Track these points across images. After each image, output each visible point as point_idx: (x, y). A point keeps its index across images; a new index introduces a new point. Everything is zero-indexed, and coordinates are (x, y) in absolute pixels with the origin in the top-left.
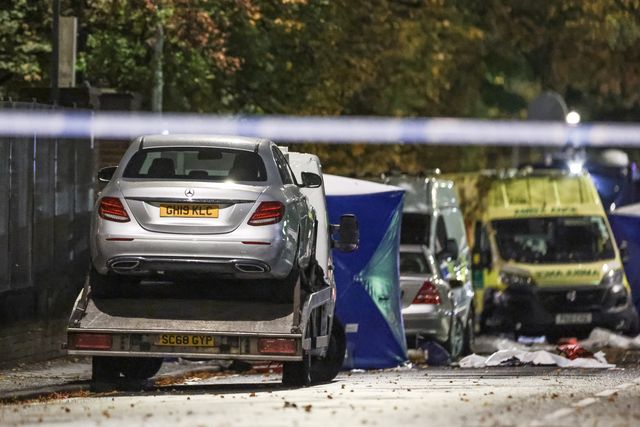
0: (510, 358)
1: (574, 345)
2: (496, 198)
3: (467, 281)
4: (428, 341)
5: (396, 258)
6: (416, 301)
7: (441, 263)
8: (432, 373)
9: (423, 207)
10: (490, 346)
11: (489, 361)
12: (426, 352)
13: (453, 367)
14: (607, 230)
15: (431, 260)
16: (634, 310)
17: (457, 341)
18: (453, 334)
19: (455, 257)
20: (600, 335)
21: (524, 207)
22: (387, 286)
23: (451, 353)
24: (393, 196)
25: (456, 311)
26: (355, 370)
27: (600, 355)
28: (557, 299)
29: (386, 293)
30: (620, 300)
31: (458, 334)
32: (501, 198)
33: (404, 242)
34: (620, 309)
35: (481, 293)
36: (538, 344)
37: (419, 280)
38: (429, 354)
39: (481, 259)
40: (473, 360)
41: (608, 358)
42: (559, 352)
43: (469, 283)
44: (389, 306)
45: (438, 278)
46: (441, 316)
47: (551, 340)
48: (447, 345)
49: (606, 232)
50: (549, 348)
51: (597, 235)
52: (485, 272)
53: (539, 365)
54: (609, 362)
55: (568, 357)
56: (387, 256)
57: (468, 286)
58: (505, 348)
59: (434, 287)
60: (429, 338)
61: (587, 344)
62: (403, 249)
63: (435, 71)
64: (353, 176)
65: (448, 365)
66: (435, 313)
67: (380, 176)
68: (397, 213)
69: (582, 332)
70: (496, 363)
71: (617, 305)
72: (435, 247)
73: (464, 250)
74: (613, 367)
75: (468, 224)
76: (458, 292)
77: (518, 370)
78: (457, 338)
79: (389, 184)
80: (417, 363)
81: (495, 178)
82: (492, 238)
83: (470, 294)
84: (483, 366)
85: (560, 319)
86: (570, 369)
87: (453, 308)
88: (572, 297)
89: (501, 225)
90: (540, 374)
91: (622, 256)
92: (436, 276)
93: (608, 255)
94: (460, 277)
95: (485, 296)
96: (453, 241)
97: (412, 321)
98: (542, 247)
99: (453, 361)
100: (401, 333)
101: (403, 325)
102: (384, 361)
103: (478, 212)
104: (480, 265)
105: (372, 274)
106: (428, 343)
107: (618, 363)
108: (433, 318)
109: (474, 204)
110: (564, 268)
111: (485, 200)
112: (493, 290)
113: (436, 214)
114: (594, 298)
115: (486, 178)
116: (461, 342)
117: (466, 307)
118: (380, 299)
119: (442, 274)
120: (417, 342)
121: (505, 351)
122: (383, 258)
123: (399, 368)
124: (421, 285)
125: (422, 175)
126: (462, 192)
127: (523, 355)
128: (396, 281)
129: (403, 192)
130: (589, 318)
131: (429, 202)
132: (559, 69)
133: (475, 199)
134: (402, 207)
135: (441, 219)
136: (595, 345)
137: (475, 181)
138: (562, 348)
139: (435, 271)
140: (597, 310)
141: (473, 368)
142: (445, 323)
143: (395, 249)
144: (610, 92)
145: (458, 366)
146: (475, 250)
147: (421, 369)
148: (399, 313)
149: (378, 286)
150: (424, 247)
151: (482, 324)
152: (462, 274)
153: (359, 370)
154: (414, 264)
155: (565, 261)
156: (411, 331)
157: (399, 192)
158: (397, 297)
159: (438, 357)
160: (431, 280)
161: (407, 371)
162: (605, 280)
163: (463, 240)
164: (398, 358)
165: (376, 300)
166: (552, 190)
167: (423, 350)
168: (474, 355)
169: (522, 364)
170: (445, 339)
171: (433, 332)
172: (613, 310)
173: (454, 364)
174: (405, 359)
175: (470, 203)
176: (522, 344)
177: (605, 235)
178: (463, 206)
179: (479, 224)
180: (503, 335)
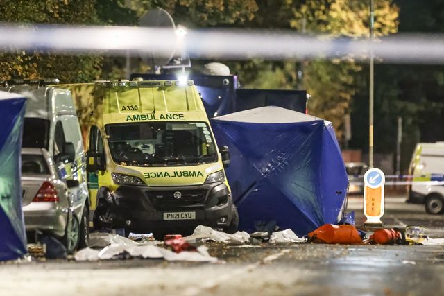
0: (122, 251)
1: (179, 240)
2: (110, 106)
3: (83, 181)
4: (47, 236)
5: (18, 161)
6: (36, 200)
7: (59, 165)
8: (50, 265)
9: (43, 113)
10: (103, 241)
11: (102, 254)
12: (45, 246)
13: (69, 260)
14: (211, 135)
15: (50, 161)
16: (234, 207)
17: (73, 236)
18: (69, 230)
19: (71, 159)
20: (203, 231)
21: (136, 113)
22: (9, 186)
23: (66, 246)
24: (15, 103)
25: (72, 209)
27: (203, 249)
28: (166, 197)
29: (8, 192)
30: (222, 200)
31: (74, 230)
32: (116, 107)
33: (25, 145)
34: (222, 207)
35: (95, 192)
36: (146, 239)
37: (40, 180)
38: (48, 248)
39: (95, 161)
40: (86, 253)
41: (211, 252)
42: (166, 246)
43: (85, 183)
44: (11, 204)
45: (57, 179)
46: (59, 213)
47: (159, 236)
48: (64, 240)
49: (208, 136)
50: (157, 242)
51: (202, 140)
52: (100, 172)
53: (148, 258)
54: (211, 256)
55: (174, 251)
56: (9, 157)
57: (83, 185)
58: (116, 243)
59: (52, 187)
60: (48, 234)
61: (191, 239)
62: (24, 151)
65: (65, 258)
66: (53, 211)
67: (4, 85)
68: (19, 119)
69: (187, 228)
70: (108, 256)
71: (218, 204)
72: (54, 149)
73: (80, 153)
74: (214, 260)
75: (84, 129)
76: (74, 191)
77: (128, 262)
78: (73, 234)
79: (12, 91)
80: (36, 256)
81: (109, 86)
82: (105, 141)
83: (85, 193)
84: (96, 259)
85: (166, 216)
86: (175, 262)
87: (70, 205)
88: (178, 196)
89: (112, 129)
90: (149, 266)
91: (223, 159)
92: (54, 177)
93: (211, 158)
94: (78, 178)
95: (98, 195)
96: (70, 144)
97: (33, 218)
98: (151, 150)
99: (70, 254)
100: (22, 228)
101: (23, 221)
102: (6, 255)
103: (93, 118)
104: (95, 167)
106: (47, 238)
107: (219, 257)
108: (51, 215)
109: (90, 110)
110: (171, 170)
111: (99, 107)
112: (107, 189)
113: (55, 120)
114: (198, 197)
115: (101, 86)
116: (76, 237)
117: (82, 205)
118: (3, 198)
119: (60, 174)
120: (36, 237)
121: (117, 245)
122: (6, 160)
123: (19, 260)
124: (41, 184)
125: (43, 84)
126: (79, 99)
127: (133, 248)
128: (17, 180)
129: (25, 99)
130: (193, 215)
131: (48, 109)
133: (90, 106)
134: (24, 113)
135: (59, 124)
136: (197, 240)
137: (91, 89)
138: (169, 243)
139: (53, 172)
140: (201, 208)
141: (87, 261)
142: (62, 219)
143: (17, 152)
144: (214, 8)
145: (74, 259)
146: (89, 154)
147: (39, 262)
148: (20, 211)
150: (44, 149)
151: (96, 221)
152: (80, 175)
154: (33, 166)
155: (172, 163)
156: (30, 226)
157: (20, 99)
158: (19, 196)
159: (57, 250)
160: (50, 180)
161: (28, 264)
162: (207, 182)
163: (79, 145)
164: (19, 251)
166: (162, 98)
167: (42, 244)
168: (88, 249)
169: (132, 258)
170: (62, 234)
171: (51, 227)
172: (215, 208)
173: (70, 257)
174: (25, 252)
175: (86, 110)
176: (131, 238)
177: (208, 139)
178: (79, 113)
179: (94, 128)
180: (114, 231)
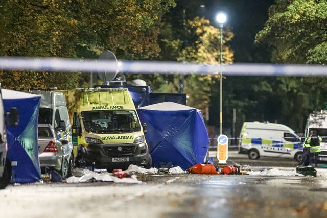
0: (91, 178)
1: (121, 172)
2: (84, 102)
3: (70, 141)
5: (36, 130)
6: (45, 151)
7: (58, 133)
8: (53, 185)
9: (49, 105)
10: (81, 173)
11: (80, 179)
12: (50, 175)
13: (64, 182)
15: (53, 130)
16: (149, 155)
17: (65, 170)
18: (63, 167)
19: (64, 130)
20: (133, 168)
21: (97, 106)
22: (32, 143)
23: (62, 175)
24: (35, 99)
25: (65, 156)
26: (16, 184)
27: (134, 176)
28: (113, 150)
29: (31, 147)
30: (143, 151)
31: (66, 167)
32: (87, 103)
33: (40, 122)
34: (143, 155)
35: (76, 147)
36: (103, 172)
37: (47, 140)
38: (52, 176)
39: (76, 131)
40: (73, 179)
41: (138, 178)
42: (115, 175)
43: (71, 143)
44: (33, 153)
46: (58, 158)
47: (110, 171)
48: (61, 172)
49: (136, 117)
50: (109, 173)
51: (132, 119)
52: (79, 137)
53: (105, 181)
54: (139, 180)
55: (119, 177)
56: (32, 129)
57: (70, 143)
58: (87, 174)
59: (54, 144)
60: (52, 168)
61: (127, 171)
62: (39, 125)
63: (54, 39)
64: (15, 90)
65: (61, 182)
66: (55, 157)
67: (28, 90)
68: (37, 108)
69: (125, 166)
70: (84, 181)
71: (141, 154)
72: (55, 124)
73: (68, 126)
74: (140, 182)
75: (70, 114)
76: (65, 146)
77: (95, 183)
78: (65, 169)
79: (32, 93)
80: (46, 181)
81: (83, 91)
82: (81, 120)
83: (71, 147)
84: (78, 182)
85: (114, 160)
86: (120, 183)
87: (64, 154)
88: (120, 149)
89: (85, 114)
90: (106, 185)
91: (144, 130)
92: (55, 139)
93: (137, 129)
94: (68, 140)
95: (78, 149)
96: (63, 121)
97: (44, 160)
98: (106, 125)
99: (64, 179)
100: (38, 166)
101: (39, 162)
102: (30, 180)
103: (75, 108)
104: (76, 134)
105: (24, 137)
106: (51, 171)
107: (143, 181)
108: (53, 159)
109: (73, 104)
110: (116, 135)
111: (78, 102)
112: (82, 146)
113: (55, 109)
114: (130, 150)
115: (79, 92)
116: (67, 171)
117: (70, 154)
118: (28, 149)
119: (58, 137)
120: (46, 170)
122: (30, 130)
123: (37, 183)
124: (48, 143)
125: (49, 90)
127: (97, 177)
128: (36, 141)
129: (40, 98)
130: (128, 159)
131: (51, 102)
132: (113, 39)
133: (73, 102)
134: (39, 105)
135: (57, 111)
136: (130, 172)
137: (73, 93)
138: (116, 173)
139: (54, 136)
140: (132, 156)
141: (73, 183)
142: (59, 161)
143: (36, 125)
145: (66, 182)
146: (73, 127)
147: (48, 183)
148: (38, 156)
149: (27, 143)
150: (49, 124)
151: (77, 162)
152: (68, 138)
153: (18, 184)
154: (44, 133)
155: (117, 132)
156: (43, 165)
157: (38, 97)
158: (37, 148)
159: (56, 177)
160: (53, 140)
161: (42, 184)
162: (136, 141)
163: (68, 122)
164: (37, 178)
165: (26, 150)
166: (111, 98)
167: (49, 174)
168: (73, 177)
169: (96, 181)
170: (59, 169)
171: (53, 166)
172: (139, 155)
173: (64, 181)
174: (40, 179)
175: (71, 104)
176: (95, 172)
177: (136, 119)
178: (68, 105)
179: (75, 114)
180: (86, 168)
